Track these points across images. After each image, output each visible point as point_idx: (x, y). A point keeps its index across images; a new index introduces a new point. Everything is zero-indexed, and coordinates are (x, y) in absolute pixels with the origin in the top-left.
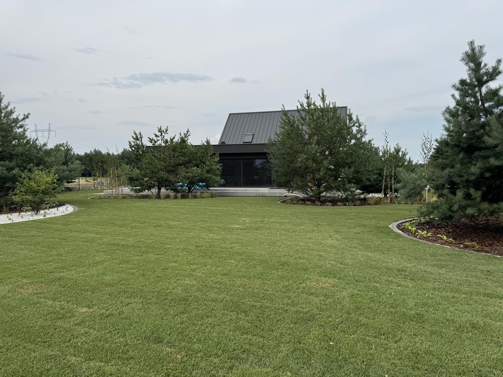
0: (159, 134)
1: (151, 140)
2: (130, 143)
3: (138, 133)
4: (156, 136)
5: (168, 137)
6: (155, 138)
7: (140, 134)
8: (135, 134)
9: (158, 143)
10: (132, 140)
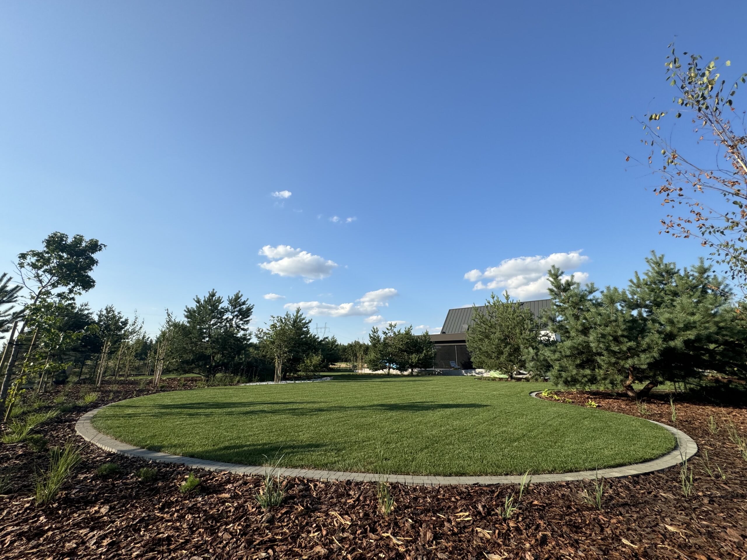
0: (389, 328)
1: (384, 333)
2: (370, 335)
3: (375, 328)
4: (388, 329)
5: (396, 330)
6: (387, 332)
7: (377, 329)
8: (374, 328)
9: (389, 334)
10: (371, 333)
